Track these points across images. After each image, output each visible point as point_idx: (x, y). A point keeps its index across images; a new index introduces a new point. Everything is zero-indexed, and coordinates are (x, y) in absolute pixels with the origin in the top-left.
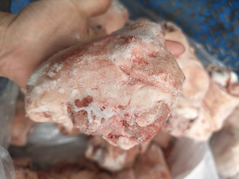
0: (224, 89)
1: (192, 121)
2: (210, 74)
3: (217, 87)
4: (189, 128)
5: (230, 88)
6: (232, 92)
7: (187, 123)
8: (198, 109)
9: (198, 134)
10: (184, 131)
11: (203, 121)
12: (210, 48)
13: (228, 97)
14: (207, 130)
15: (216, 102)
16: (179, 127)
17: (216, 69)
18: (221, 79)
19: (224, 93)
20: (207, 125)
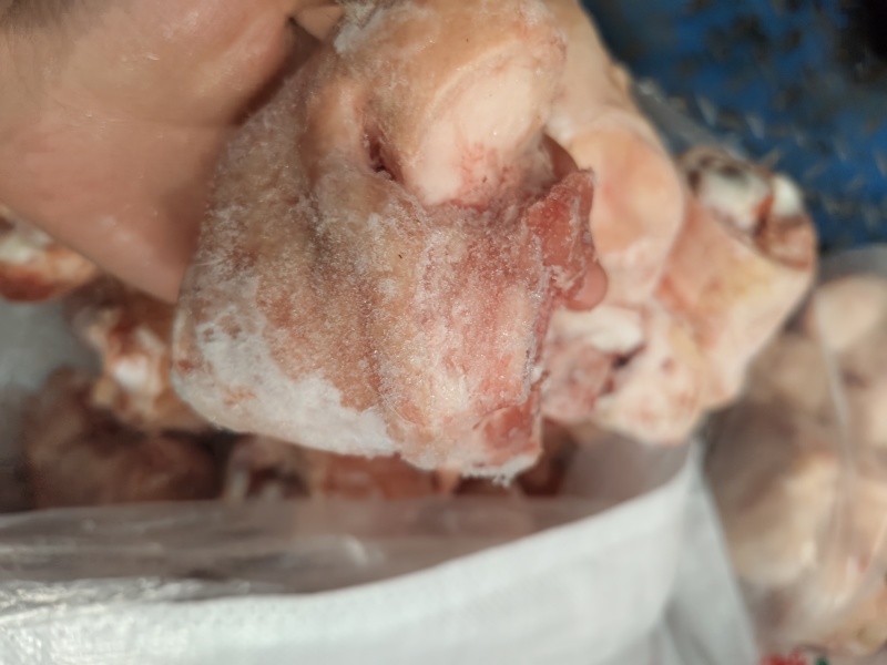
0: (748, 239)
1: (622, 361)
2: (693, 180)
3: (717, 230)
4: (609, 388)
5: (771, 235)
6: (778, 250)
7: (605, 371)
8: (644, 314)
9: (647, 416)
10: (591, 401)
11: (668, 366)
12: (709, 112)
13: (761, 266)
14: (684, 401)
15: (714, 287)
16: (571, 382)
17: (718, 164)
18: (735, 200)
19: (744, 251)
20: (681, 382)
